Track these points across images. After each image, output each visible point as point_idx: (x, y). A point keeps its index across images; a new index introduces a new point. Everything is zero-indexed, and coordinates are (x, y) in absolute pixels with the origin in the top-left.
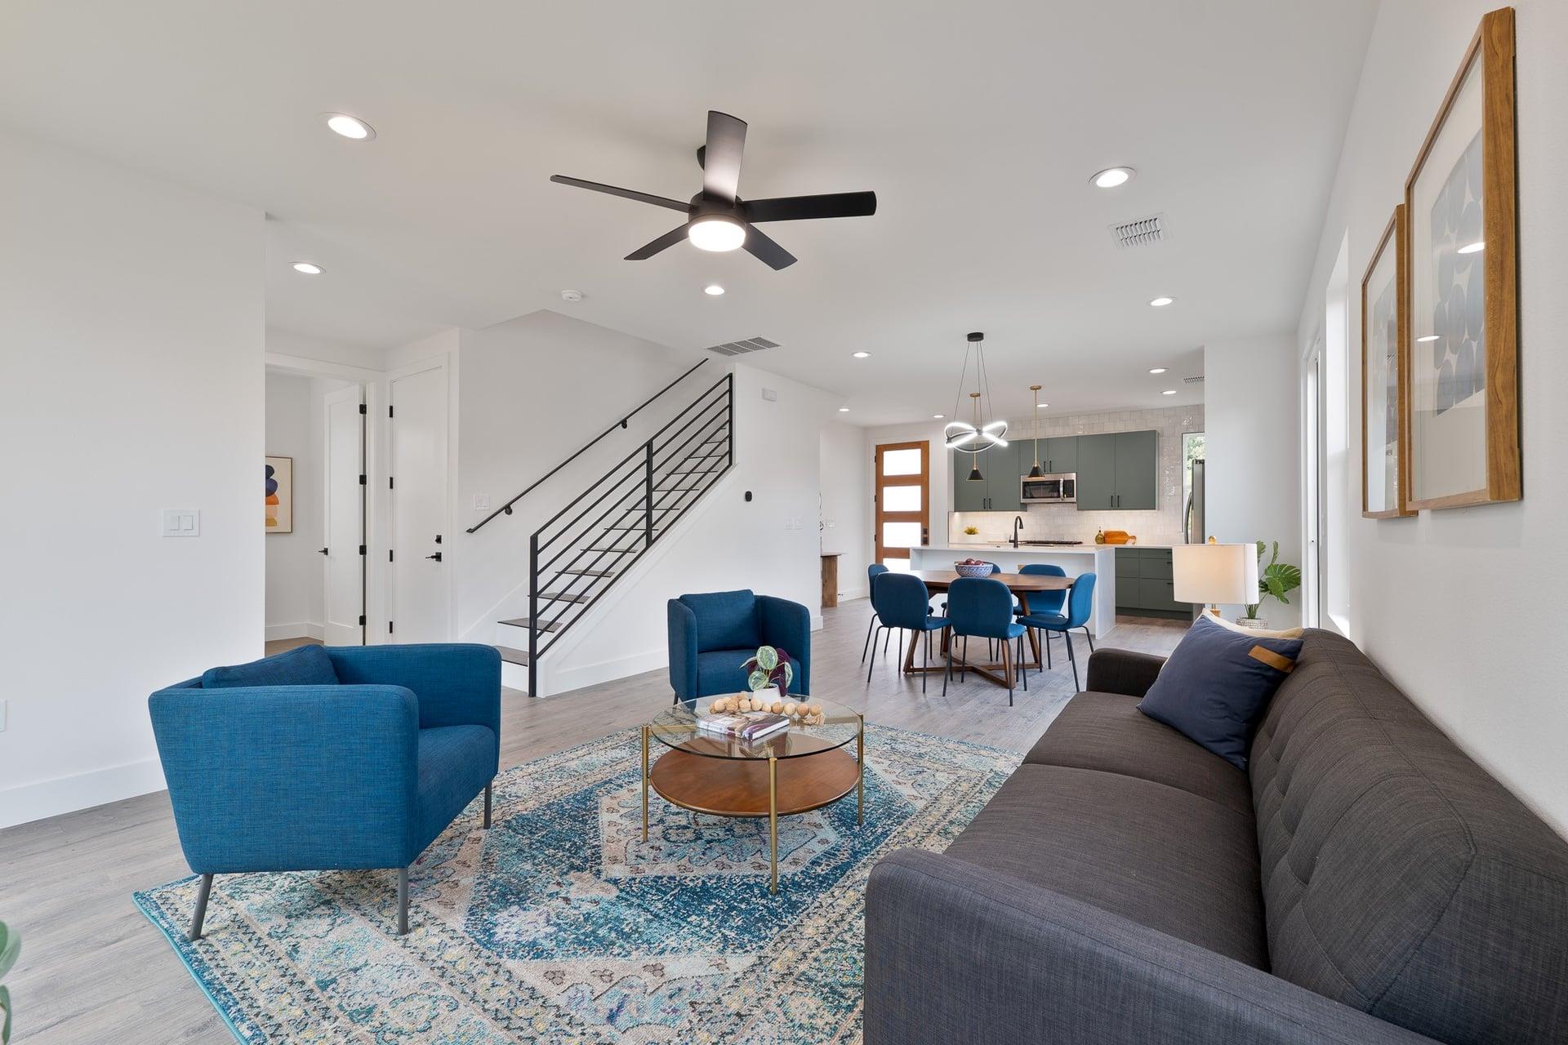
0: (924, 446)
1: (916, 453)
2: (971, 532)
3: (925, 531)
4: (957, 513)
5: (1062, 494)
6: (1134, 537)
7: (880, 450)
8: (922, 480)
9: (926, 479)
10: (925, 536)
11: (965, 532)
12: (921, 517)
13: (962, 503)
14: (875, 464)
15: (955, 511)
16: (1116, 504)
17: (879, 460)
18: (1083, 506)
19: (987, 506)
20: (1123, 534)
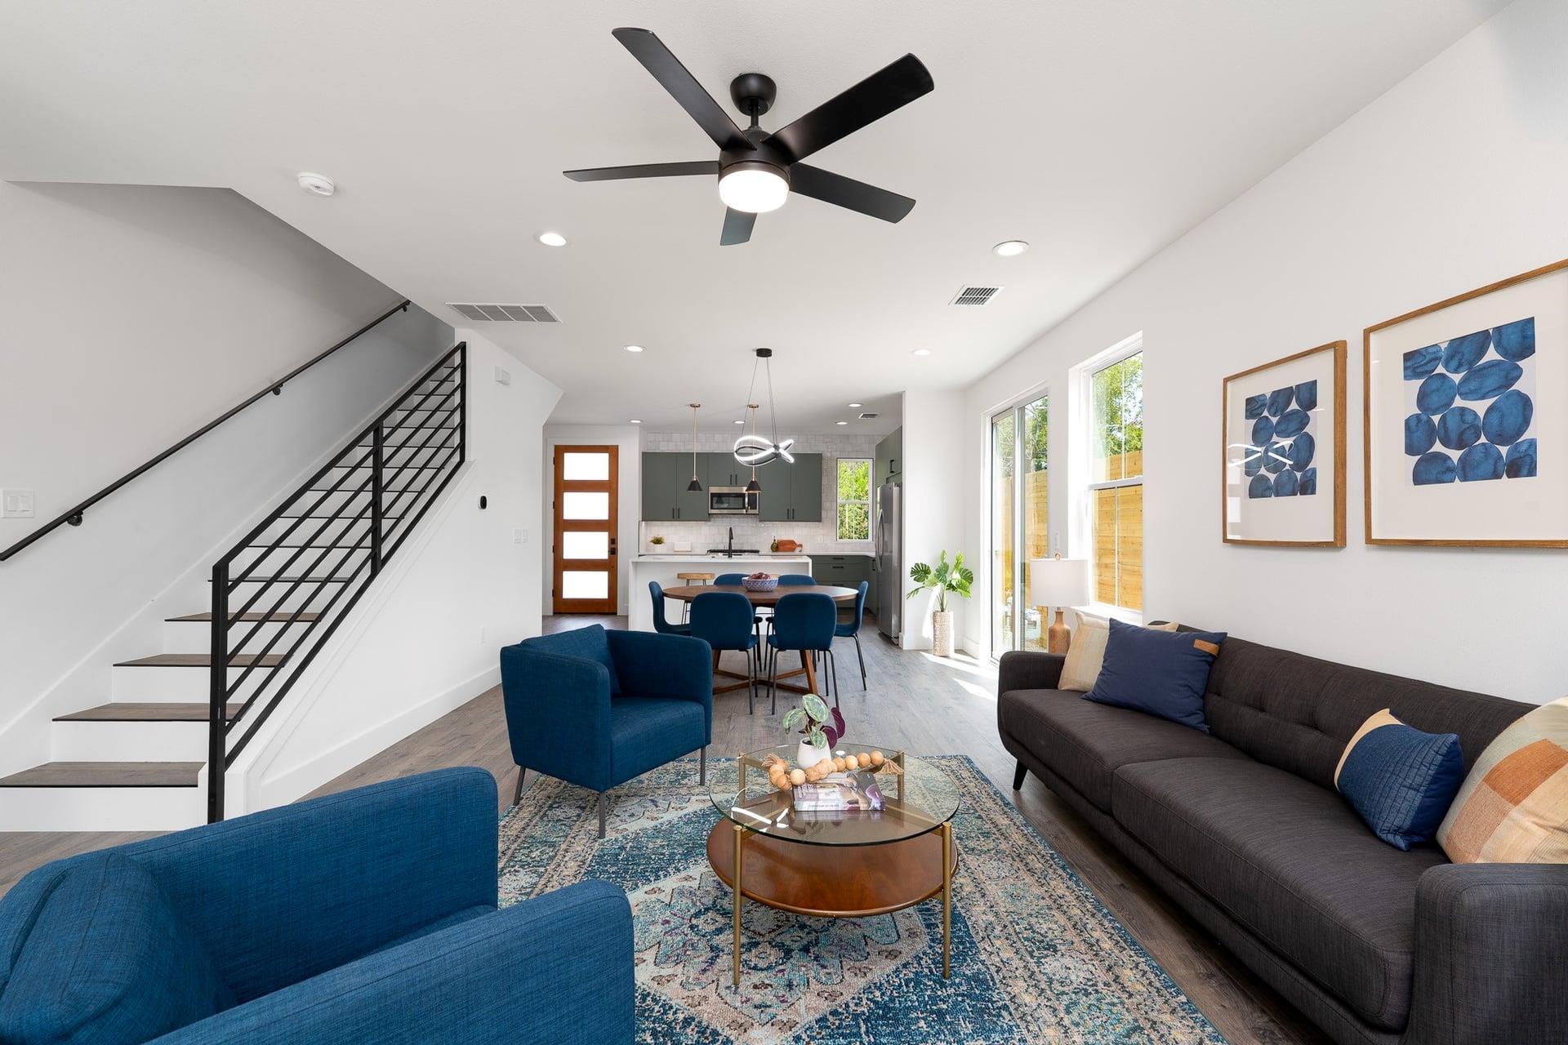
0: (613, 452)
1: (604, 458)
2: (658, 541)
3: (613, 541)
4: (645, 523)
5: (747, 506)
6: (801, 546)
7: (560, 452)
8: (610, 486)
9: (614, 486)
10: (613, 546)
11: (652, 541)
12: (609, 526)
13: (651, 512)
14: (553, 466)
15: (643, 521)
16: (791, 516)
17: (558, 463)
18: (763, 518)
19: (676, 516)
20: (792, 543)
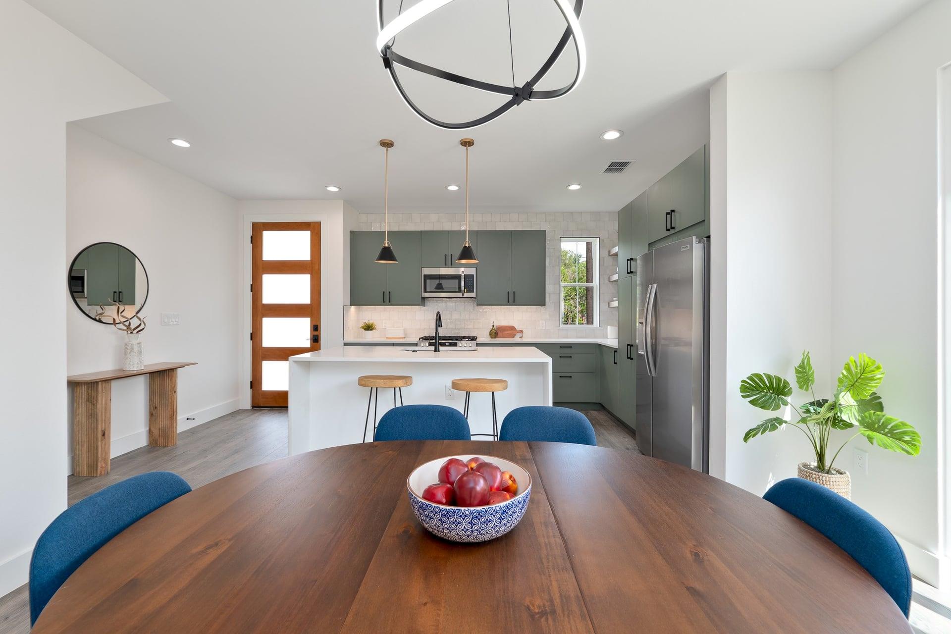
0: (314, 228)
1: (305, 236)
2: (368, 328)
3: (316, 328)
4: (353, 307)
5: (462, 288)
6: (521, 332)
7: (258, 229)
8: (312, 267)
9: (317, 267)
10: (316, 333)
11: (362, 327)
12: (311, 311)
13: (358, 297)
14: (250, 246)
15: (351, 305)
16: (511, 300)
17: (256, 241)
18: (481, 302)
19: (387, 299)
20: (512, 328)
